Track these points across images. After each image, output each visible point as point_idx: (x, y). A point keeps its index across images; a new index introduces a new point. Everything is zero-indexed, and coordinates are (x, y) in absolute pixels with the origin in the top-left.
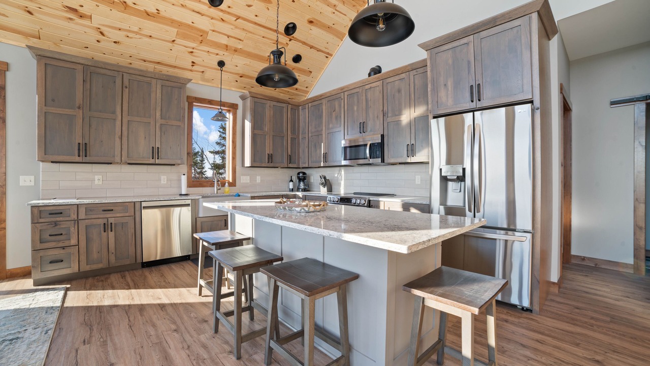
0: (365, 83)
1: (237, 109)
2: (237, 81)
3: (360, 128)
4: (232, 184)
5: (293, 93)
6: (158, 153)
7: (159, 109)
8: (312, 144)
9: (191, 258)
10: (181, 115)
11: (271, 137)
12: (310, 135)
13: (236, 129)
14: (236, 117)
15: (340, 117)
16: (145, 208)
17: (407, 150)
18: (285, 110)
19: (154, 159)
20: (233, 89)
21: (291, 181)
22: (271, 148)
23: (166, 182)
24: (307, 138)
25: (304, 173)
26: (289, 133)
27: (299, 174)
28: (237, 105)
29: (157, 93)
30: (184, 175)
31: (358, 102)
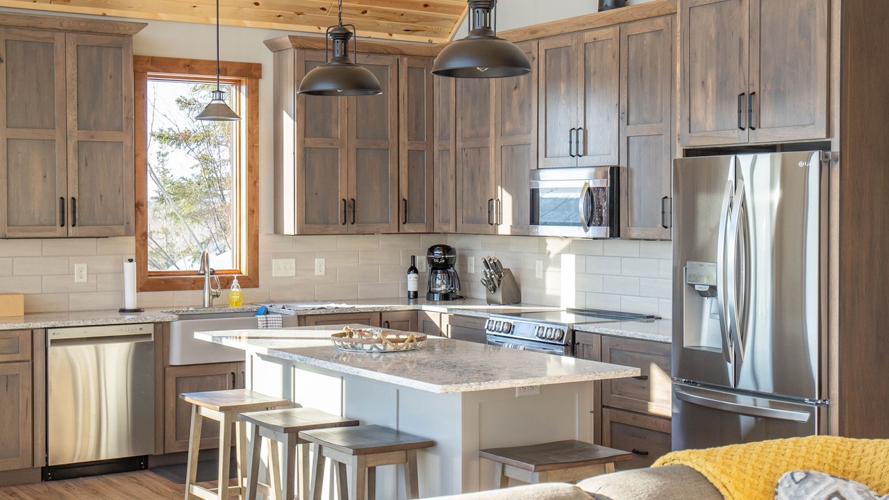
0: (584, 25)
1: (260, 77)
2: (257, 4)
3: (571, 142)
4: (250, 281)
5: (418, 16)
6: (74, 212)
7: (72, 103)
8: (465, 169)
9: (151, 463)
10: (124, 117)
11: (353, 153)
12: (459, 144)
13: (258, 133)
14: (257, 101)
15: (530, 105)
16: (55, 342)
17: (663, 212)
18: (391, 73)
19: (65, 227)
20: (248, 23)
21: (413, 269)
22: (353, 182)
23: (84, 279)
24: (452, 151)
25: (447, 249)
26: (404, 137)
27: (432, 250)
28: (258, 67)
29: (67, 68)
30: (131, 261)
31: (569, 72)
